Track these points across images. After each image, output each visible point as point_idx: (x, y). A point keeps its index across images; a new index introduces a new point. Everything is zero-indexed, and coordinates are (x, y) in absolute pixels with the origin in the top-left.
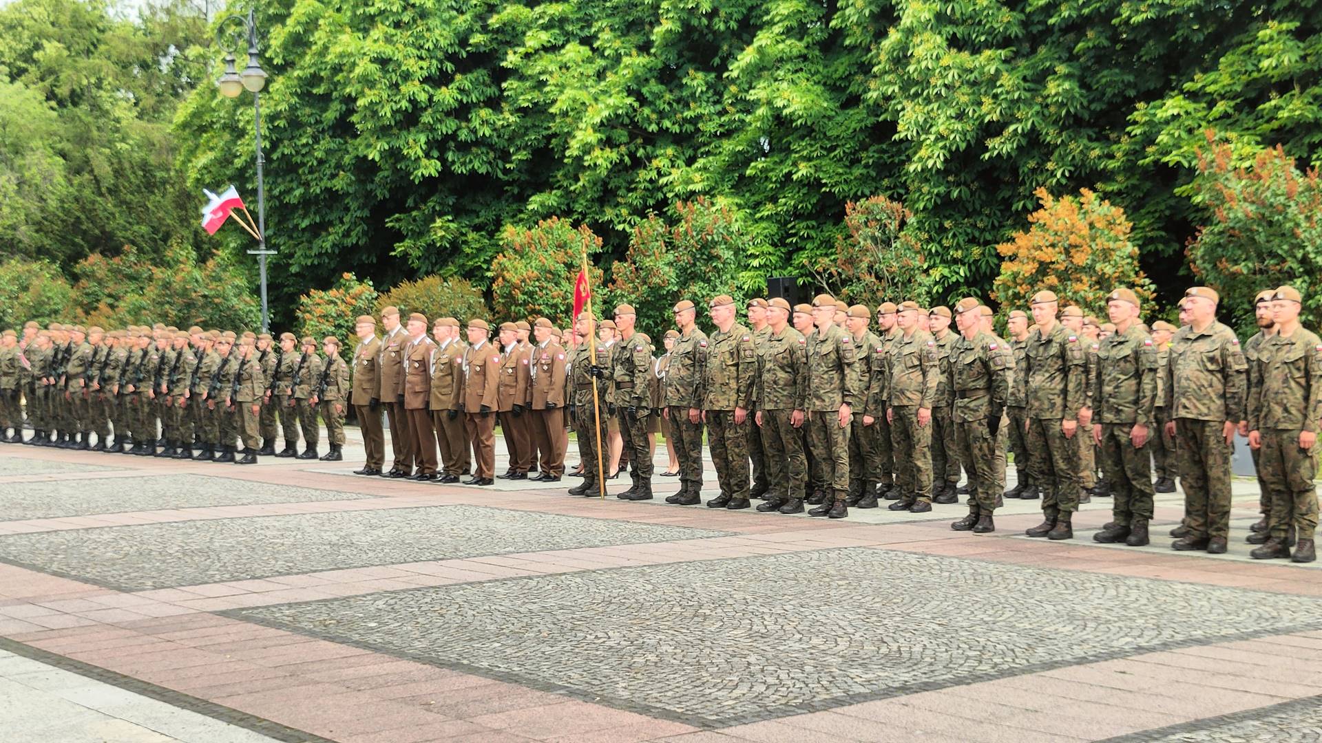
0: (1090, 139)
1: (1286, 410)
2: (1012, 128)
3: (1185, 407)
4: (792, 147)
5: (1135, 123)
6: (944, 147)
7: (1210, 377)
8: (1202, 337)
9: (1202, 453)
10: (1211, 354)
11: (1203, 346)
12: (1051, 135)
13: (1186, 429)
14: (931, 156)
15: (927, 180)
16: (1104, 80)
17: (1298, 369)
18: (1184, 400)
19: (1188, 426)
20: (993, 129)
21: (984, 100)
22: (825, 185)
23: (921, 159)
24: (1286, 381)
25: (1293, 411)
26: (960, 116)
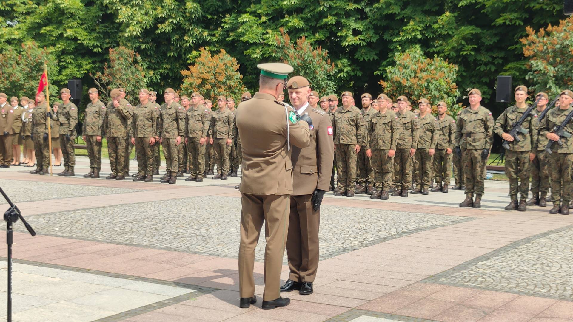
0: (202, 27)
1: (384, 142)
2: (170, 20)
3: (342, 139)
4: (63, 22)
5: (225, 22)
6: (140, 27)
7: (352, 127)
8: (348, 111)
9: (347, 157)
10: (352, 118)
11: (348, 115)
12: (186, 25)
13: (341, 148)
14: (134, 30)
15: (129, 41)
16: (209, 4)
17: (389, 126)
18: (342, 137)
19: (342, 147)
20: (162, 21)
21: (158, 8)
22: (80, 40)
23: (130, 31)
24: (384, 131)
25: (386, 142)
26: (146, 14)
